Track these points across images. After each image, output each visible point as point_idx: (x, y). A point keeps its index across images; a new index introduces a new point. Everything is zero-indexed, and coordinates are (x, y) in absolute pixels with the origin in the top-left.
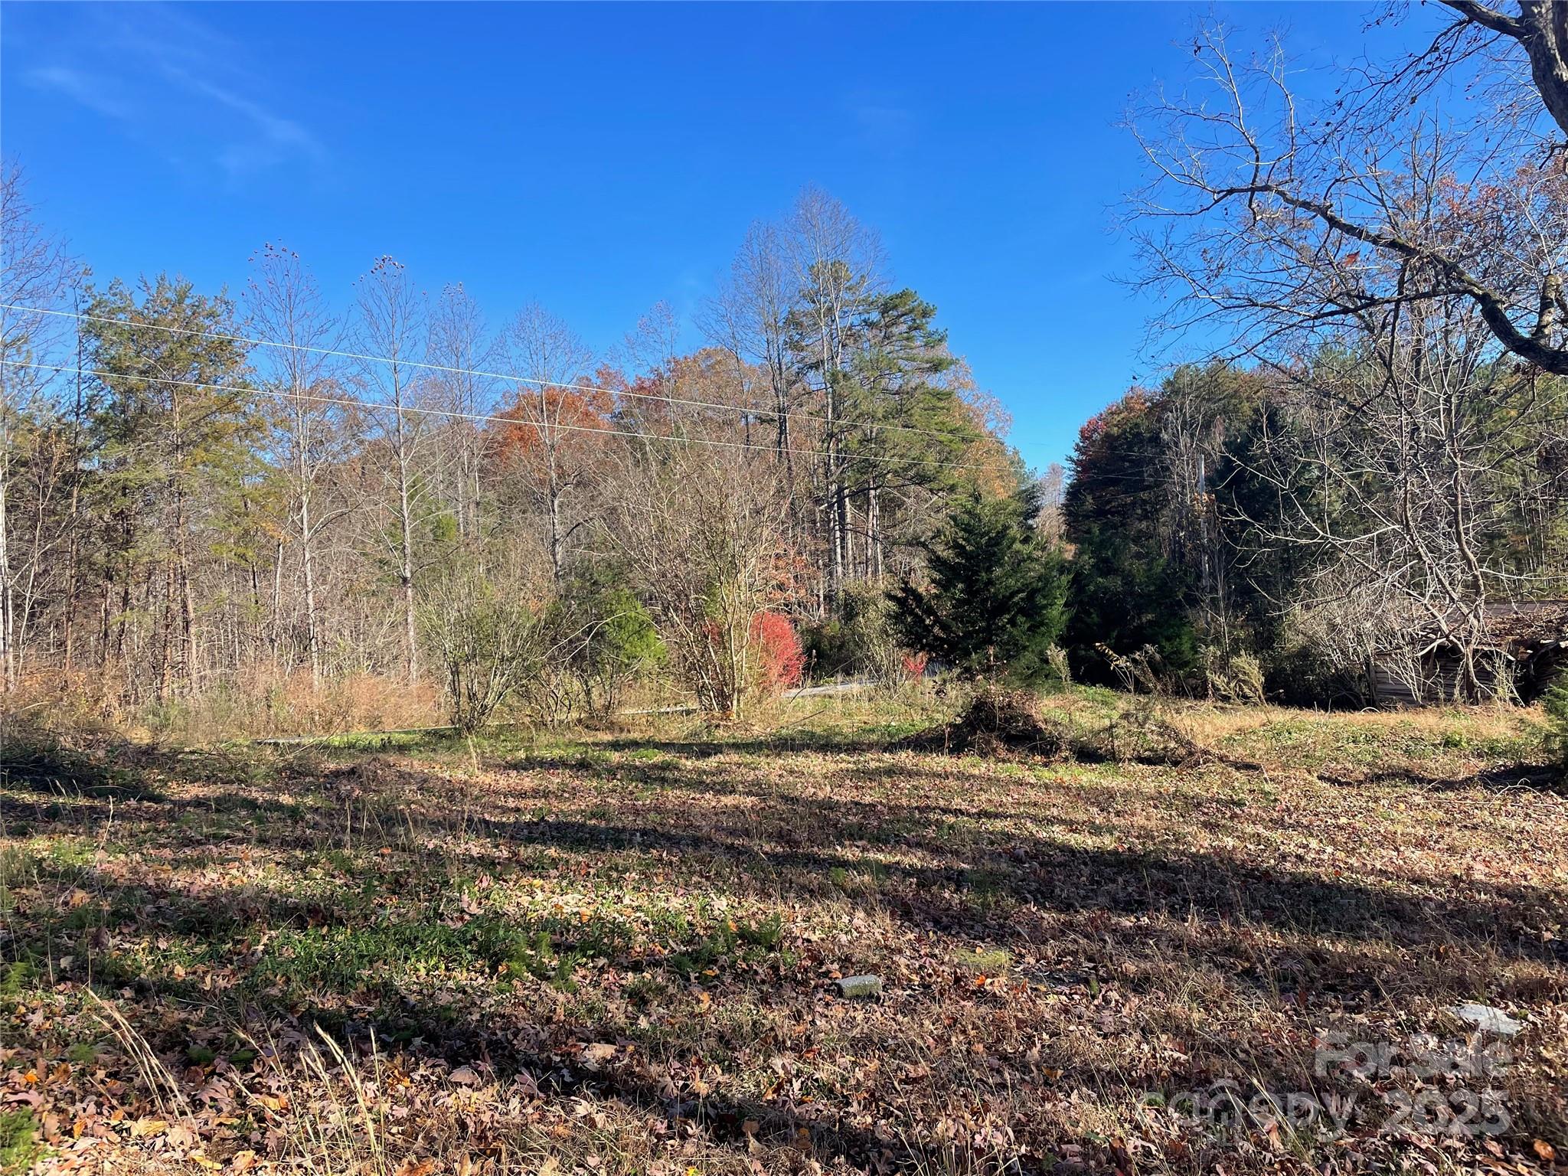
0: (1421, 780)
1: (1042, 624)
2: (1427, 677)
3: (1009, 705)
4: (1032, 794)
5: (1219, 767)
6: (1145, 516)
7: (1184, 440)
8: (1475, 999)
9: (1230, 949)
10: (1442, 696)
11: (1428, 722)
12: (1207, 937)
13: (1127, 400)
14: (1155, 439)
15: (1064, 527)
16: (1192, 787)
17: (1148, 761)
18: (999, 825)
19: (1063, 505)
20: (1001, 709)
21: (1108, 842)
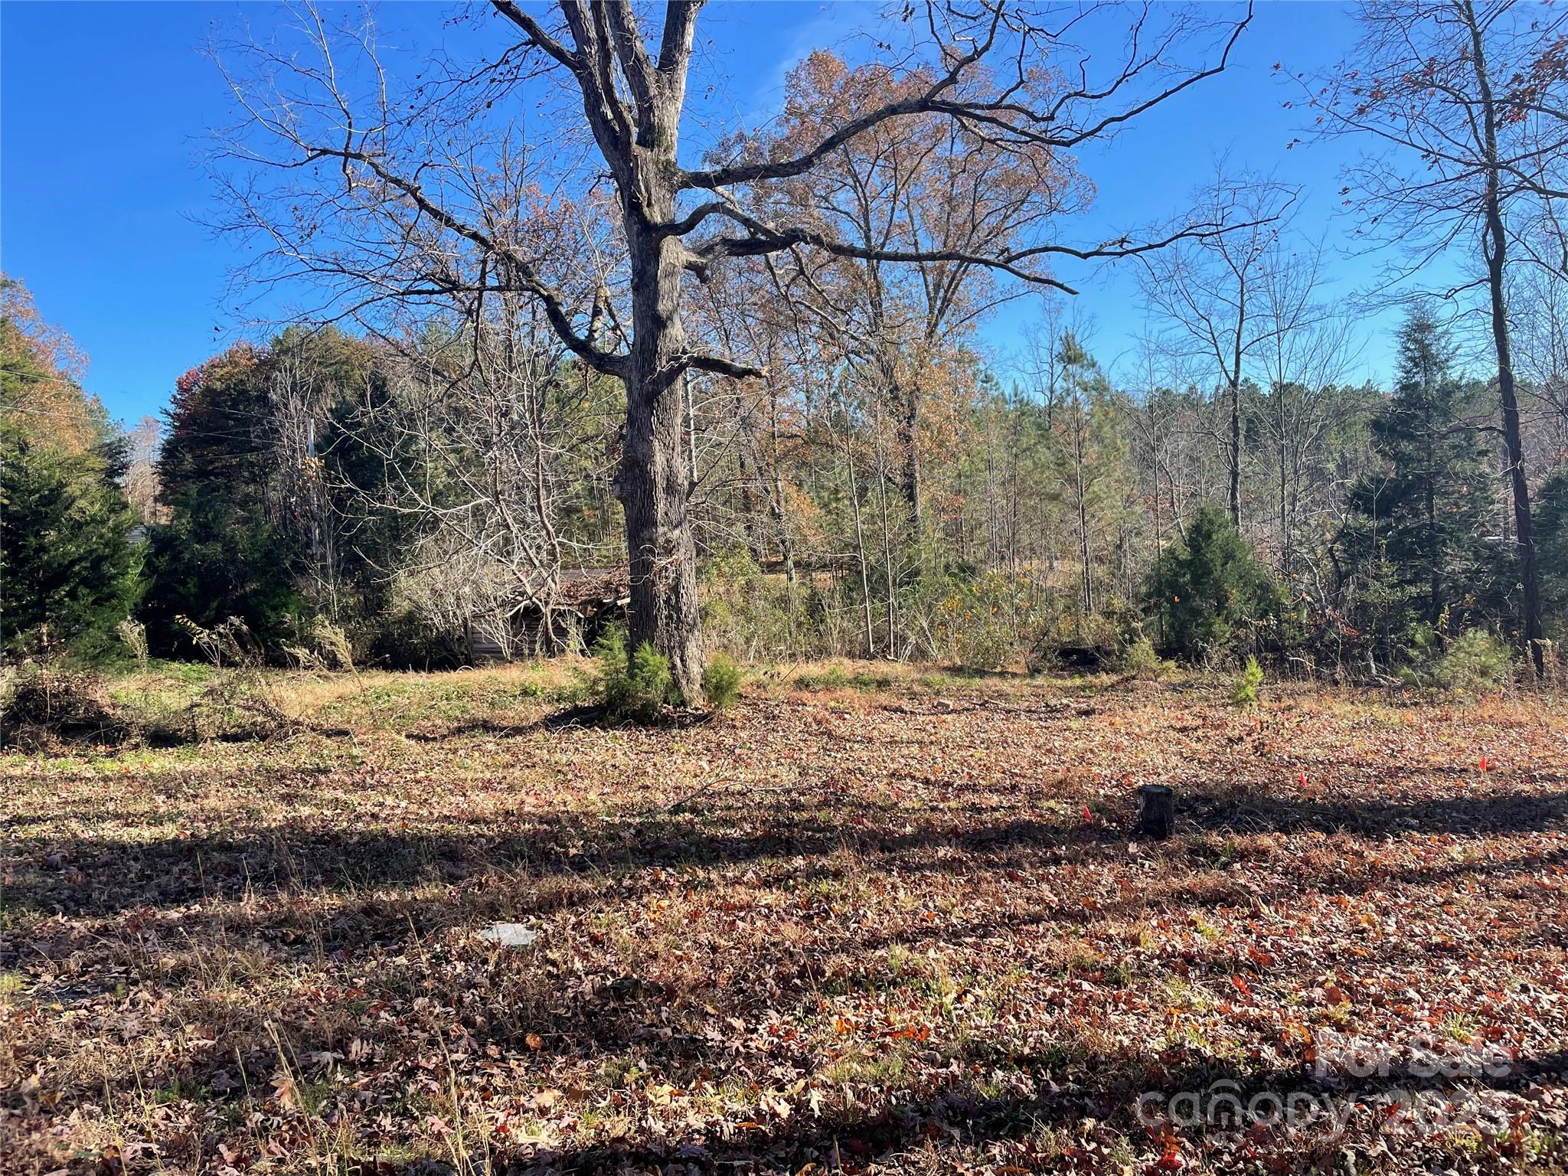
0: (494, 729)
1: (113, 595)
2: (515, 636)
3: (67, 691)
4: (84, 790)
5: (310, 736)
6: (253, 480)
7: (294, 403)
8: (503, 919)
9: (285, 920)
10: (527, 652)
11: (512, 675)
12: (262, 913)
13: (232, 354)
14: (263, 399)
15: (160, 488)
16: (279, 760)
17: (234, 738)
18: (34, 830)
19: (160, 463)
20: (55, 696)
21: (170, 831)
